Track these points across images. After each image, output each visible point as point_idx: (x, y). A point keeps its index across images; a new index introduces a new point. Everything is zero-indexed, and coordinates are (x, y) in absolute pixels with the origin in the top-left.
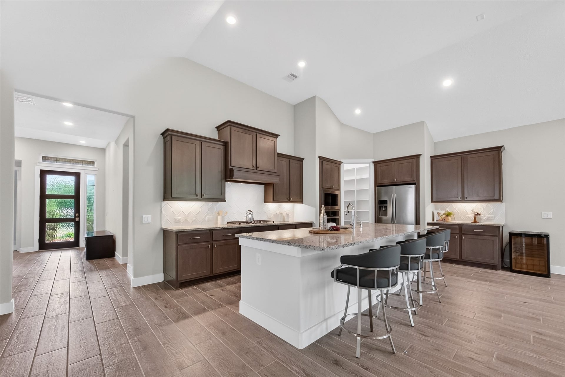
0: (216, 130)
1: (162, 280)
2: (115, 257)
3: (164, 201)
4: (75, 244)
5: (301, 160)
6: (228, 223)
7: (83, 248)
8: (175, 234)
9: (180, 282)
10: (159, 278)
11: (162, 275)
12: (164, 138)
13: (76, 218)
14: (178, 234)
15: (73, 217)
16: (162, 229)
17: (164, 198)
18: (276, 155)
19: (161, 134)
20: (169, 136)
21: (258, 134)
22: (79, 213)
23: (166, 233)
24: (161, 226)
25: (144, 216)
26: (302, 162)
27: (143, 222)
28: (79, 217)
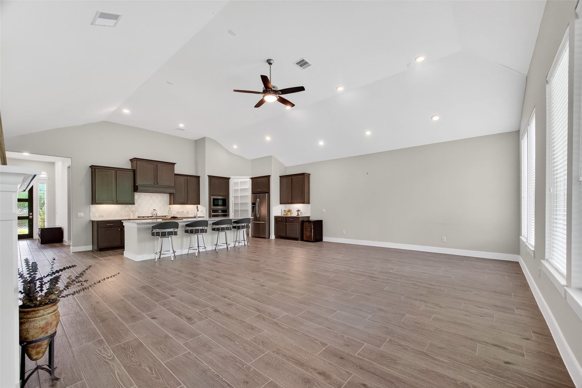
0: (130, 162)
1: (91, 249)
2: (63, 243)
3: (92, 204)
4: (29, 236)
5: (198, 177)
6: (139, 217)
7: (36, 240)
8: (96, 222)
9: (99, 248)
10: (90, 248)
11: (91, 246)
12: (92, 169)
13: (30, 216)
14: (98, 222)
15: (28, 216)
16: (91, 220)
17: (92, 203)
18: (174, 174)
19: (90, 167)
20: (93, 169)
21: (158, 164)
22: (32, 212)
23: (93, 222)
24: (90, 218)
25: (78, 213)
26: (198, 179)
27: (78, 216)
28: (32, 215)
